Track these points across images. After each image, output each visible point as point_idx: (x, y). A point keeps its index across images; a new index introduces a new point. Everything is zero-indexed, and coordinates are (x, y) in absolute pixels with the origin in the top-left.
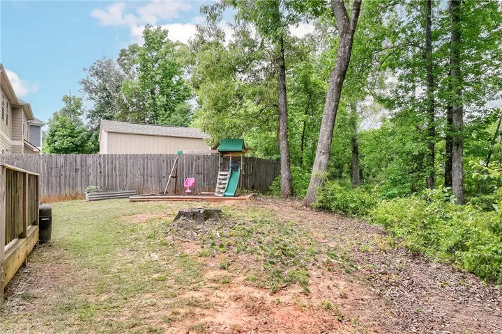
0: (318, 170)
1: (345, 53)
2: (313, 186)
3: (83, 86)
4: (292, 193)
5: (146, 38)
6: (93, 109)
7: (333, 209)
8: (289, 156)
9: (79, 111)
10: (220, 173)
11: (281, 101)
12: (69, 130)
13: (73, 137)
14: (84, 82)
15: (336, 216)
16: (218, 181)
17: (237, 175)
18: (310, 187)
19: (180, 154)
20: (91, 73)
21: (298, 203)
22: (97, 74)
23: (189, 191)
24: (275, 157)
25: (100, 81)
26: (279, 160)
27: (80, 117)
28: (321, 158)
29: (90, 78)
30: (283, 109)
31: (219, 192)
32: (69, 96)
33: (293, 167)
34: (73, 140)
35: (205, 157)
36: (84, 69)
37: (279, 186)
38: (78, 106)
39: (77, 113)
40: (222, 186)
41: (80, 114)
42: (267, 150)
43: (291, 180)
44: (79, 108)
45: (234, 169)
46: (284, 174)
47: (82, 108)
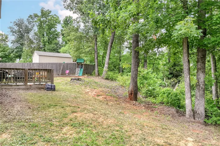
0: (105, 69)
1: (112, 38)
2: (104, 73)
3: (9, 30)
4: (99, 75)
5: (42, 13)
6: (14, 40)
7: (109, 79)
8: (98, 64)
9: (7, 40)
10: (77, 69)
11: (95, 48)
12: (2, 49)
13: (4, 52)
14: (10, 28)
15: (110, 81)
16: (76, 71)
17: (82, 69)
18: (103, 73)
19: (64, 63)
20: (14, 24)
21: (100, 78)
22: (17, 24)
23: (67, 74)
24: (94, 64)
25: (18, 28)
26: (95, 64)
27: (7, 43)
28: (106, 65)
29: (13, 26)
30: (96, 50)
31: (77, 75)
32: (2, 34)
33: (99, 67)
34: (4, 53)
35: (71, 64)
36: (11, 22)
37: (95, 73)
38: (7, 38)
39: (6, 41)
40: (78, 73)
41: (7, 42)
42: (91, 61)
43: (98, 71)
44: (7, 39)
45: (81, 68)
46: (96, 69)
47: (8, 39)
